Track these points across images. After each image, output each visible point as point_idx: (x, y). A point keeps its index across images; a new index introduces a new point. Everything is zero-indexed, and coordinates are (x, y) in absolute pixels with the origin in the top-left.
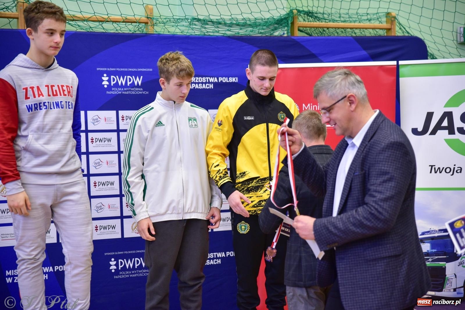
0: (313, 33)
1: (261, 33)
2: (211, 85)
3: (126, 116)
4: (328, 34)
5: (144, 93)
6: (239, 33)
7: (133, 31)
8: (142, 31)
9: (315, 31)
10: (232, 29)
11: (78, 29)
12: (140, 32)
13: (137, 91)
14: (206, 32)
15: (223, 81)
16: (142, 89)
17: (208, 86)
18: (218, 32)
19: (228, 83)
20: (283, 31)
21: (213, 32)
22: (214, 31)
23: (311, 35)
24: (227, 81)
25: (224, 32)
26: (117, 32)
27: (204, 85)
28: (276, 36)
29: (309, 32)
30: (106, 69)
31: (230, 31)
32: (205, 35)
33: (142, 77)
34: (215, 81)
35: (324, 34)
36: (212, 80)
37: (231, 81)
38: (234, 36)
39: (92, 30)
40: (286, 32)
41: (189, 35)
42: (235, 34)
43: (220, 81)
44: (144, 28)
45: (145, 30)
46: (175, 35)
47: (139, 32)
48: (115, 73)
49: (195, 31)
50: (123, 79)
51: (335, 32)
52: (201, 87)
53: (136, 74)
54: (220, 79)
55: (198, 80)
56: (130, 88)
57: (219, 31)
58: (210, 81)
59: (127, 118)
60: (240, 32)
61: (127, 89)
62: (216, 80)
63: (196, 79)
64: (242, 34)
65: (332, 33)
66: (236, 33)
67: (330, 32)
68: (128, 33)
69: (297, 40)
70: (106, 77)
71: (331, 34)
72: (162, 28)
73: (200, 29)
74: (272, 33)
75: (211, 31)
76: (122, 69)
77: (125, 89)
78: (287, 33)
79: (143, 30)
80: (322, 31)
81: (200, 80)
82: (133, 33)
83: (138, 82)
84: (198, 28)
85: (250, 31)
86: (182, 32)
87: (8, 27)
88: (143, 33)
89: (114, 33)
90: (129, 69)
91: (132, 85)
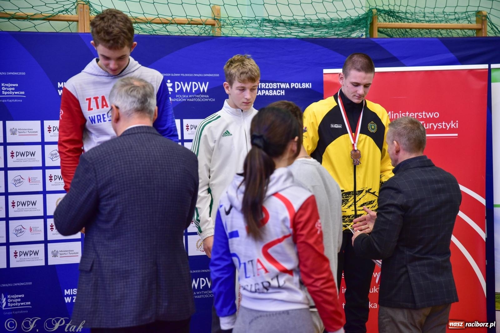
0: (394, 34)
1: (337, 35)
2: (283, 91)
3: (191, 125)
4: (411, 36)
6: (313, 35)
7: (199, 34)
8: (209, 33)
9: (397, 32)
10: (305, 30)
11: (140, 32)
13: (203, 98)
14: (278, 34)
15: (296, 87)
16: (208, 96)
17: (279, 93)
18: (290, 34)
19: (300, 88)
20: (361, 32)
21: (284, 34)
23: (391, 37)
24: (300, 87)
25: (296, 34)
26: (182, 35)
27: (275, 91)
28: (353, 38)
29: (390, 33)
31: (303, 33)
32: (275, 37)
33: (208, 83)
34: (286, 88)
35: (407, 35)
36: (283, 86)
37: (304, 87)
38: (308, 38)
39: (155, 32)
40: (364, 33)
41: (258, 38)
42: (308, 36)
43: (292, 87)
44: (211, 30)
45: (211, 32)
46: (243, 37)
47: (205, 35)
49: (266, 33)
50: (188, 86)
51: (419, 32)
52: (272, 93)
54: (293, 85)
55: (268, 86)
56: (195, 95)
57: (292, 33)
58: (282, 87)
59: (192, 127)
60: (314, 33)
61: (192, 96)
62: (288, 86)
63: (266, 85)
64: (316, 36)
65: (416, 34)
66: (310, 35)
67: (413, 33)
68: (194, 36)
69: (376, 42)
70: (170, 83)
71: (414, 35)
72: (230, 30)
73: (271, 31)
74: (349, 34)
75: (283, 33)
76: (186, 75)
77: (190, 96)
78: (366, 35)
80: (404, 32)
81: (271, 86)
82: (199, 36)
83: (204, 89)
84: (268, 30)
85: (325, 32)
86: (251, 35)
87: (67, 31)
88: (210, 35)
89: (179, 36)
90: (194, 74)
91: (198, 91)
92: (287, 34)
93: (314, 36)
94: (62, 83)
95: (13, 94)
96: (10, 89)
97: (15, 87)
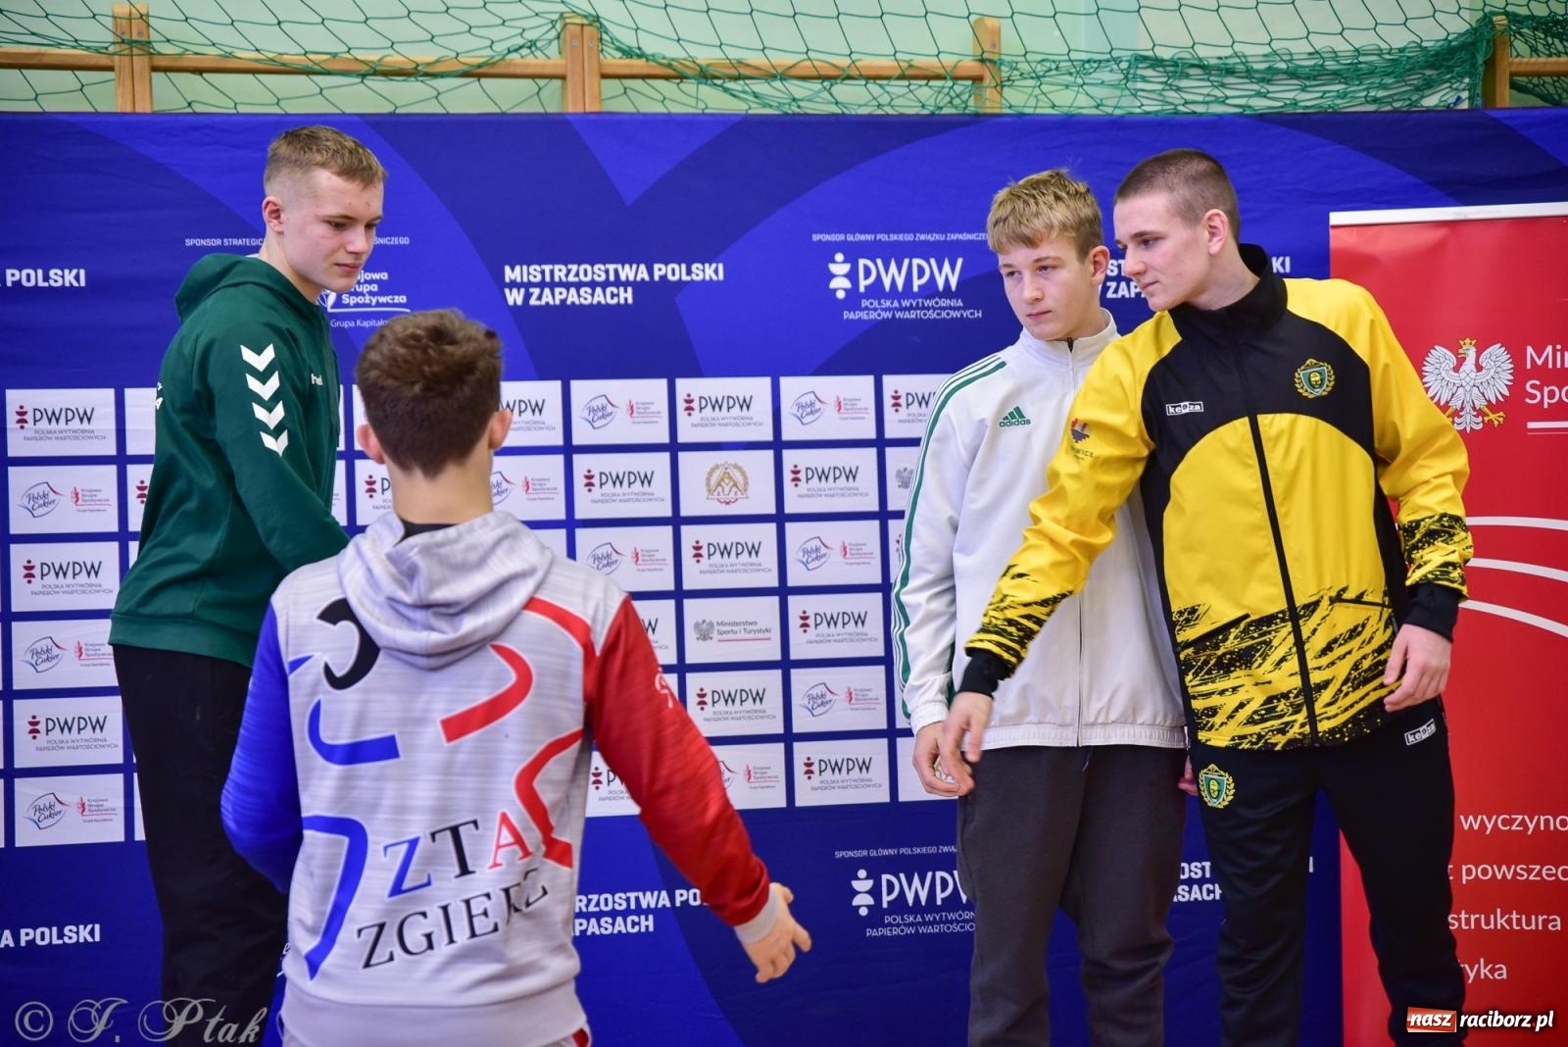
1: (1375, 100)
3: (909, 393)
5: (967, 314)
6: (1295, 103)
7: (932, 108)
8: (964, 105)
10: (1271, 88)
11: (753, 105)
12: (956, 107)
13: (944, 309)
14: (1183, 101)
16: (960, 303)
18: (1223, 101)
20: (1456, 89)
21: (1203, 102)
22: (1208, 99)
23: (1556, 104)
25: (1242, 101)
26: (880, 112)
28: (1429, 111)
29: (1552, 90)
30: (841, 237)
31: (1265, 97)
32: (1175, 113)
33: (960, 261)
38: (1280, 113)
39: (799, 107)
40: (1465, 95)
41: (1122, 117)
42: (1282, 107)
44: (970, 96)
45: (971, 102)
46: (1074, 115)
47: (953, 111)
48: (872, 251)
49: (1145, 102)
50: (899, 270)
53: (941, 252)
56: (920, 300)
57: (1227, 98)
59: (912, 398)
60: (1299, 98)
61: (911, 305)
64: (1307, 107)
66: (1286, 104)
68: (917, 115)
69: (1506, 122)
70: (844, 262)
72: (1031, 95)
73: (1161, 95)
74: (1414, 99)
75: (1200, 98)
76: (894, 237)
77: (906, 303)
78: (1470, 98)
79: (965, 102)
82: (932, 114)
83: (947, 280)
84: (1152, 91)
86: (1097, 107)
87: (533, 107)
88: (967, 111)
89: (870, 115)
90: (918, 235)
91: (929, 290)
92: (1212, 102)
93: (1301, 107)
94: (518, 268)
95: (373, 304)
96: (365, 288)
97: (379, 282)
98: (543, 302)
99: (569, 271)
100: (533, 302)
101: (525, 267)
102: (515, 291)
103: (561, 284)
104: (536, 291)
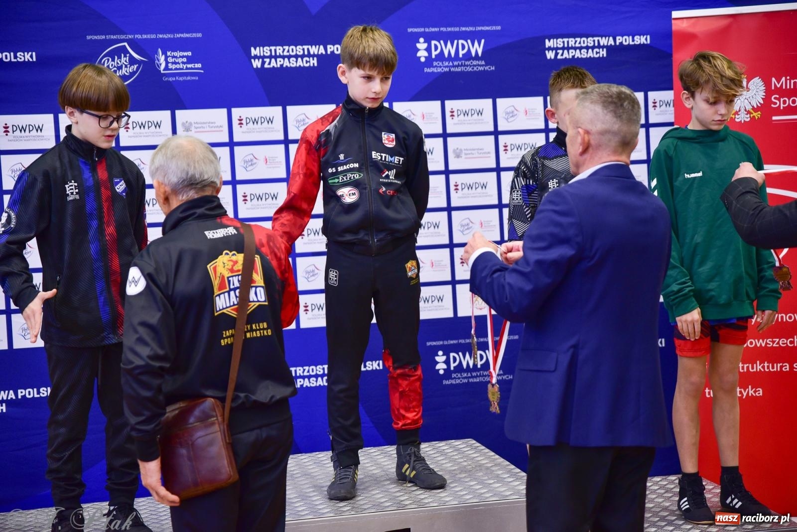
2: (603, 51)
5: (487, 68)
13: (475, 66)
15: (624, 43)
16: (483, 63)
17: (597, 53)
24: (631, 43)
27: (590, 50)
30: (423, 30)
34: (609, 44)
37: (639, 43)
43: (618, 43)
48: (438, 37)
52: (586, 54)
53: (473, 37)
54: (619, 39)
55: (580, 43)
56: (463, 62)
58: (602, 44)
61: (459, 64)
62: (611, 42)
63: (576, 41)
70: (424, 42)
76: (449, 29)
77: (456, 63)
81: (584, 43)
90: (461, 28)
91: (468, 56)
94: (258, 48)
95: (185, 68)
96: (180, 60)
97: (187, 57)
98: (271, 66)
99: (284, 50)
100: (266, 66)
101: (261, 48)
102: (257, 60)
103: (280, 56)
104: (267, 60)
